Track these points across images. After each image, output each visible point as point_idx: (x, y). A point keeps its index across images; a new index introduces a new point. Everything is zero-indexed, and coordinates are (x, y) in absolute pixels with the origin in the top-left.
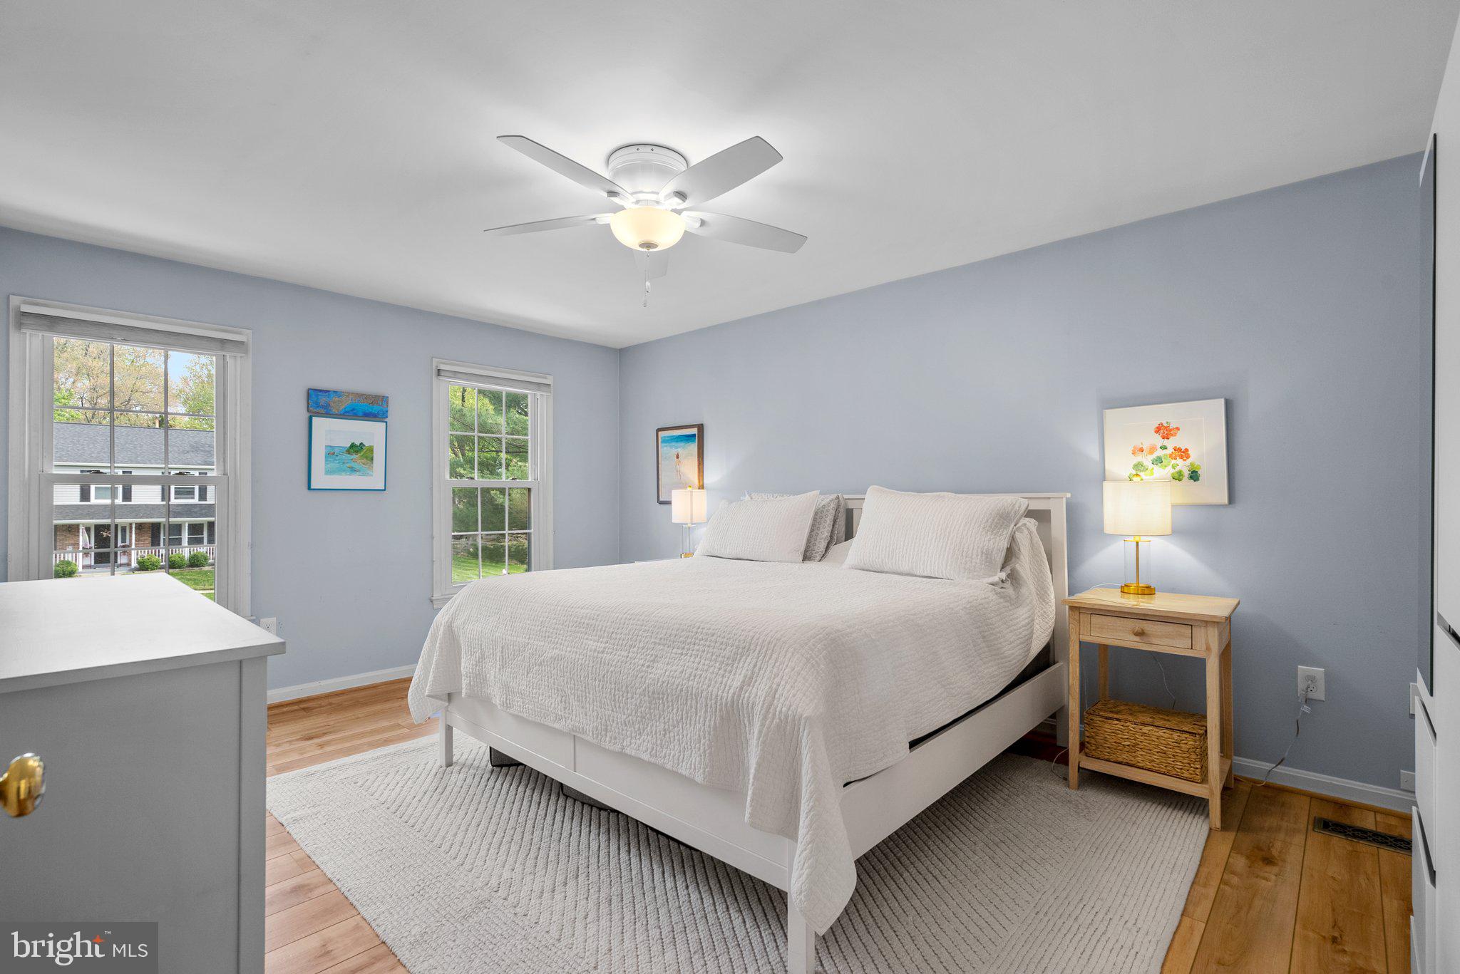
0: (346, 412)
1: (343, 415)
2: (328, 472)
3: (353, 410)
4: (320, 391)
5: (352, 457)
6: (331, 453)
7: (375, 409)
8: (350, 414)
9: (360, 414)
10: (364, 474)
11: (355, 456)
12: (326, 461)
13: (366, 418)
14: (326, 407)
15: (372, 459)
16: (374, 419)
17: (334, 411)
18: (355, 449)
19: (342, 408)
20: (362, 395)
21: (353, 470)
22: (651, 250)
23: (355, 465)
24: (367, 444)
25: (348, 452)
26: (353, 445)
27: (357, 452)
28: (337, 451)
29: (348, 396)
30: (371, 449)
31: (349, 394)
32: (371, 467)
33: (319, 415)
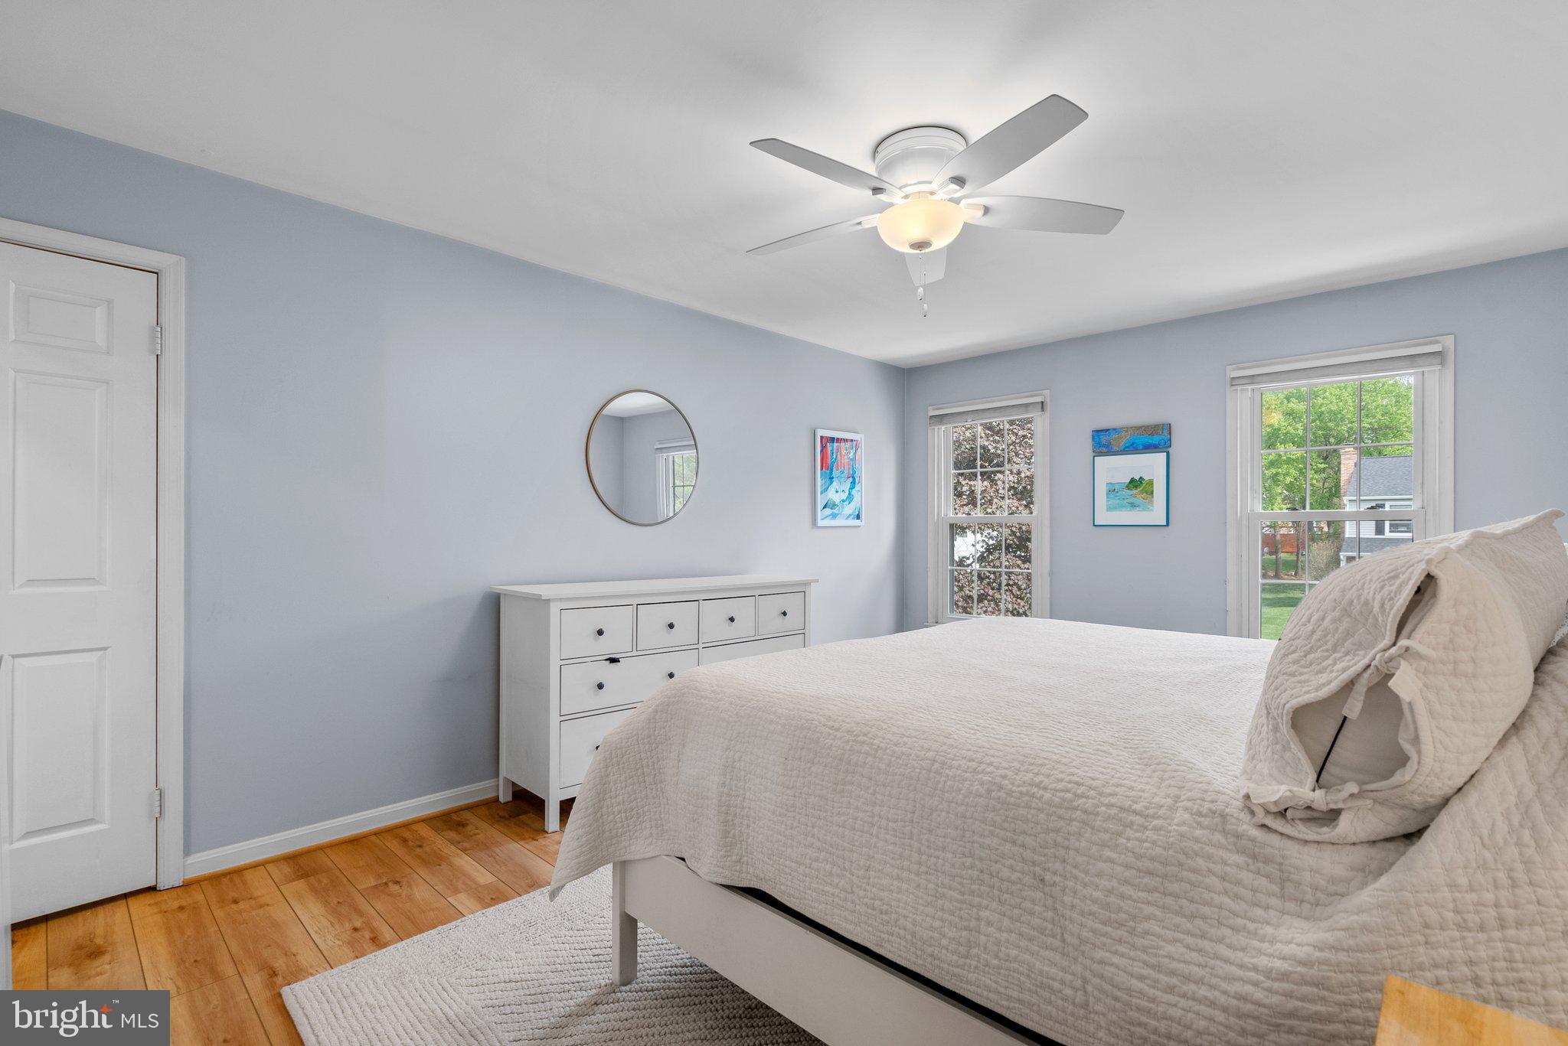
0: (1126, 447)
1: (1124, 450)
2: (1109, 509)
3: (1133, 444)
4: (1102, 431)
5: (1131, 492)
6: (1112, 491)
7: (1156, 439)
8: (1132, 449)
9: (1141, 447)
10: (1144, 510)
11: (1135, 492)
12: (1107, 498)
13: (1146, 451)
14: (1108, 445)
15: (1153, 493)
16: (1157, 450)
17: (1115, 448)
18: (1134, 483)
19: (1123, 443)
20: (1141, 427)
21: (1133, 505)
22: (923, 251)
23: (1136, 501)
24: (1146, 478)
25: (1128, 487)
26: (1132, 480)
27: (1136, 487)
28: (1117, 487)
29: (1127, 431)
30: (1151, 483)
31: (1127, 429)
32: (1151, 502)
33: (1101, 454)
